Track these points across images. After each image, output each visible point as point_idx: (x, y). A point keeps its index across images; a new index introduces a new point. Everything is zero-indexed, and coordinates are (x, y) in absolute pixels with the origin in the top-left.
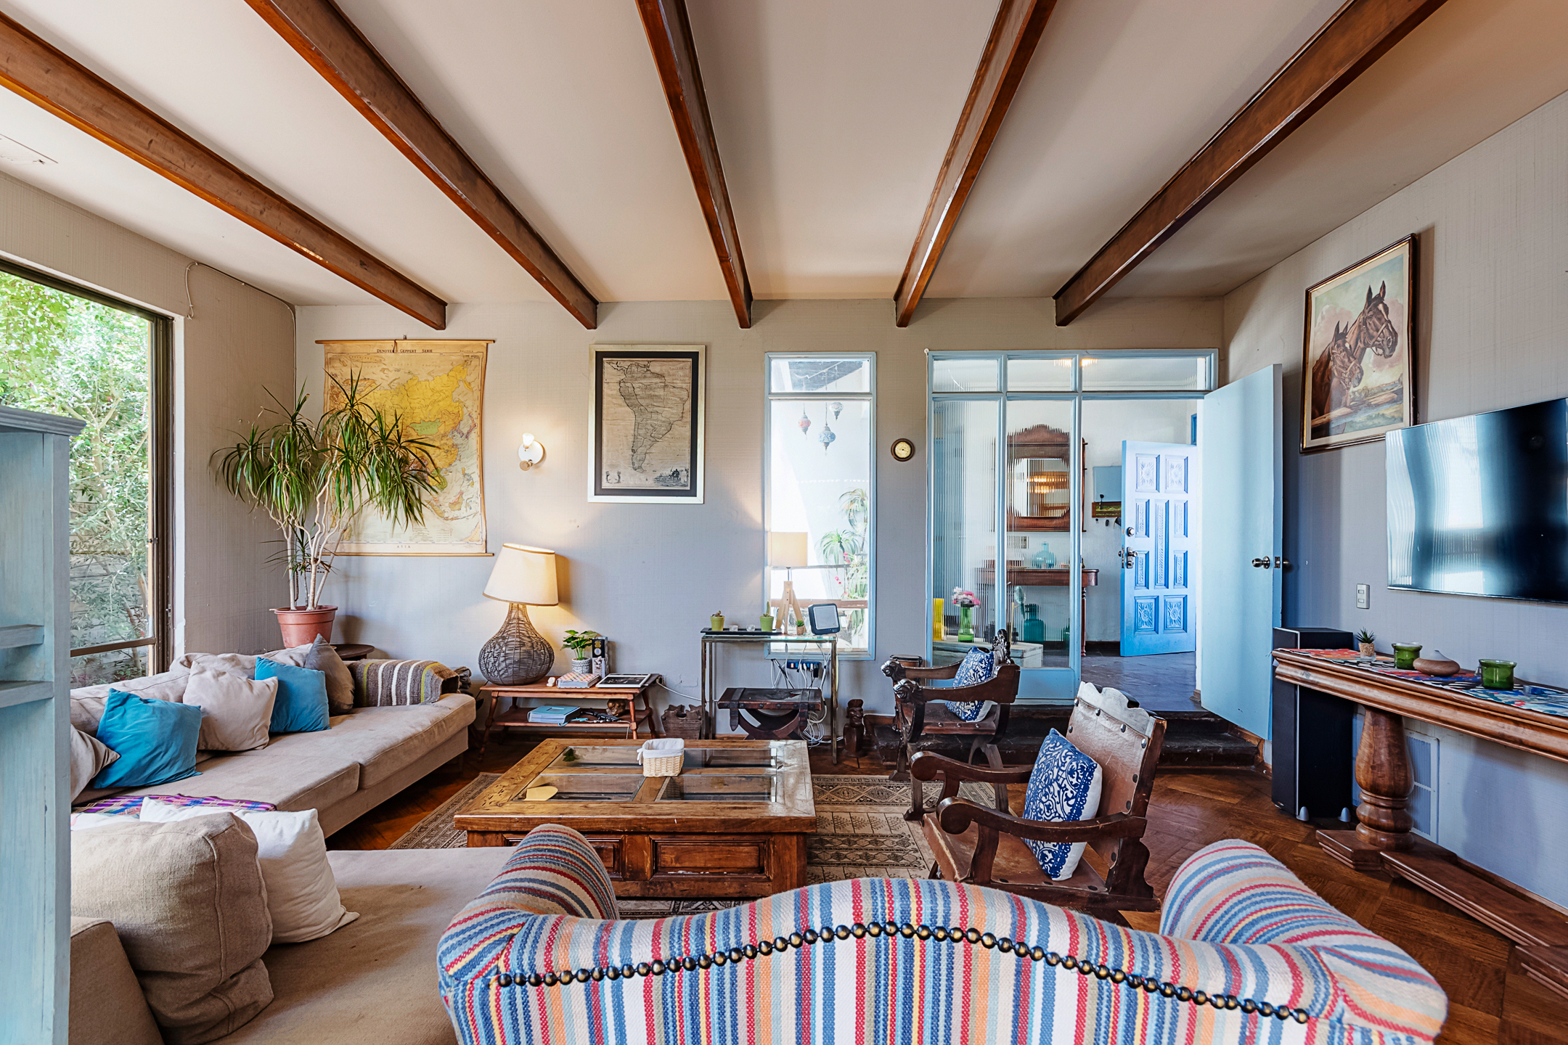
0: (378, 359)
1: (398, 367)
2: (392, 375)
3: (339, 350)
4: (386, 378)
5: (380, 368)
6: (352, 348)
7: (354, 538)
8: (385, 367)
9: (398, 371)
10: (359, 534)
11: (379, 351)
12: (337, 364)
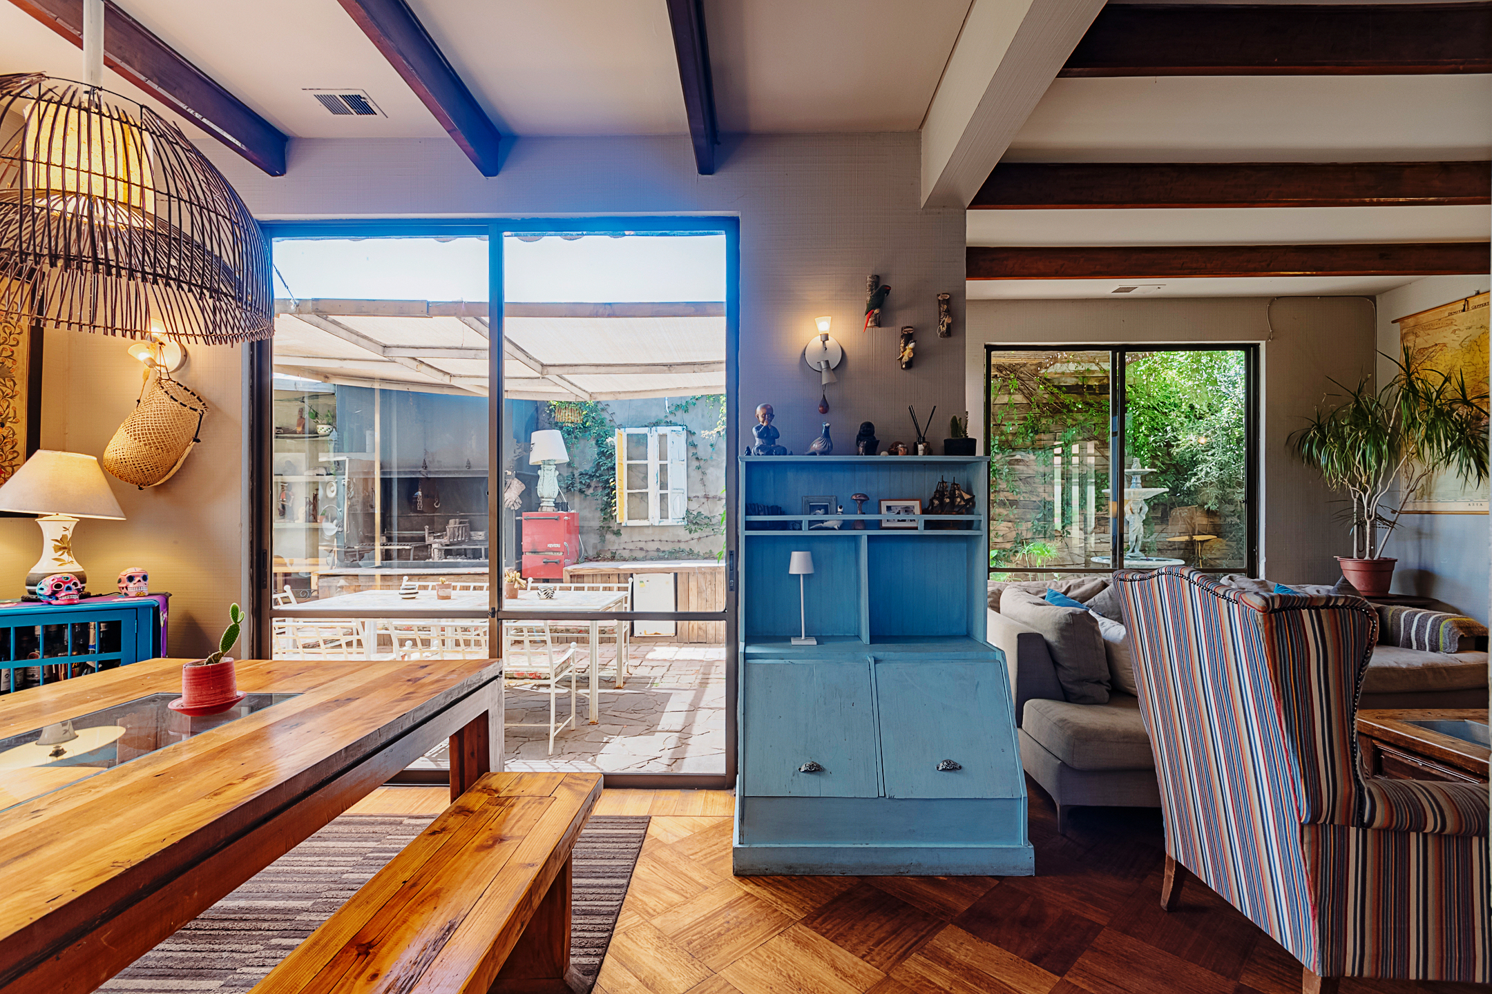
0: (1449, 322)
1: (1469, 325)
2: (1463, 335)
3: (1412, 324)
4: (1458, 339)
5: (1451, 330)
6: (1424, 318)
7: (1425, 497)
8: (1456, 328)
9: (1470, 328)
10: (1430, 493)
11: (1451, 314)
12: (1411, 337)
